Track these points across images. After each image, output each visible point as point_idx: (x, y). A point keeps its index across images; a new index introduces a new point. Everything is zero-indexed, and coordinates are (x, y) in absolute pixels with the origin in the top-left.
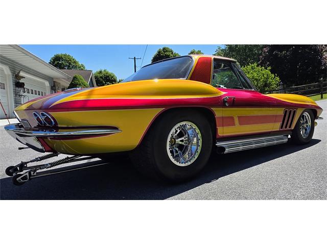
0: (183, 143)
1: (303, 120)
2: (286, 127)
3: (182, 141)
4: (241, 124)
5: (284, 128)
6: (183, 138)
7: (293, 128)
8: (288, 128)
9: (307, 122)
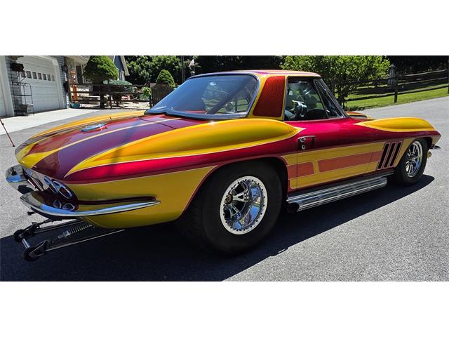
0: (242, 200)
1: (412, 151)
2: (385, 166)
3: (241, 197)
4: (322, 170)
5: (383, 167)
6: (242, 194)
7: (395, 164)
8: (388, 166)
9: (416, 154)
